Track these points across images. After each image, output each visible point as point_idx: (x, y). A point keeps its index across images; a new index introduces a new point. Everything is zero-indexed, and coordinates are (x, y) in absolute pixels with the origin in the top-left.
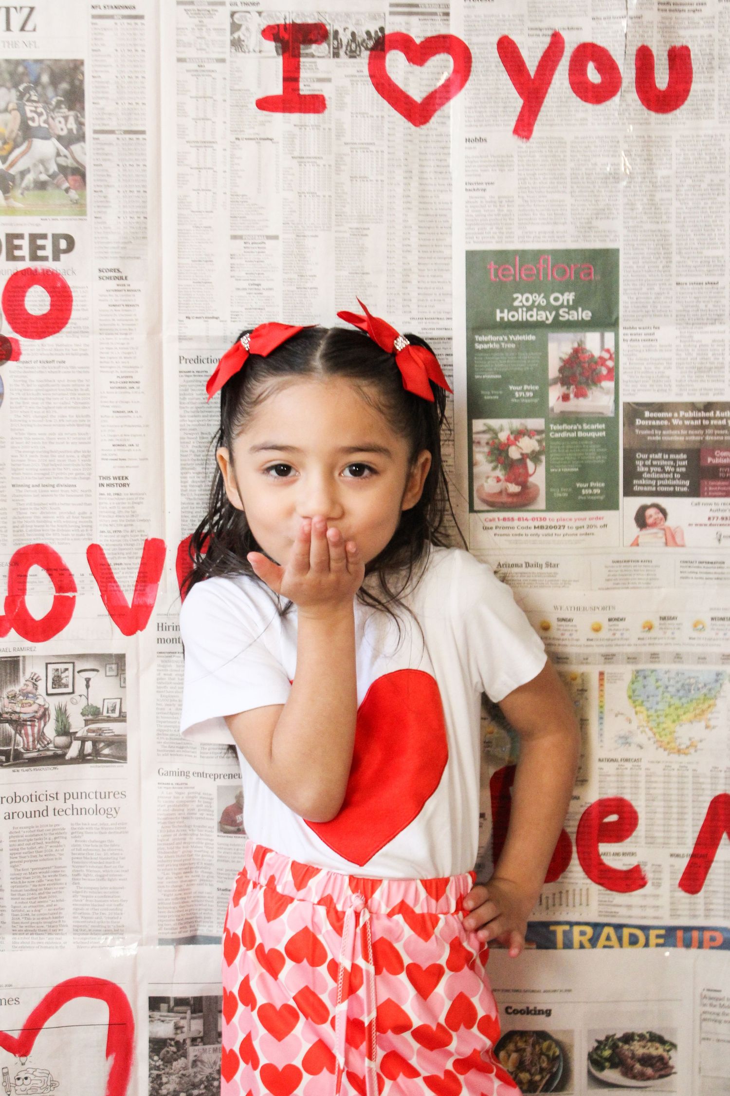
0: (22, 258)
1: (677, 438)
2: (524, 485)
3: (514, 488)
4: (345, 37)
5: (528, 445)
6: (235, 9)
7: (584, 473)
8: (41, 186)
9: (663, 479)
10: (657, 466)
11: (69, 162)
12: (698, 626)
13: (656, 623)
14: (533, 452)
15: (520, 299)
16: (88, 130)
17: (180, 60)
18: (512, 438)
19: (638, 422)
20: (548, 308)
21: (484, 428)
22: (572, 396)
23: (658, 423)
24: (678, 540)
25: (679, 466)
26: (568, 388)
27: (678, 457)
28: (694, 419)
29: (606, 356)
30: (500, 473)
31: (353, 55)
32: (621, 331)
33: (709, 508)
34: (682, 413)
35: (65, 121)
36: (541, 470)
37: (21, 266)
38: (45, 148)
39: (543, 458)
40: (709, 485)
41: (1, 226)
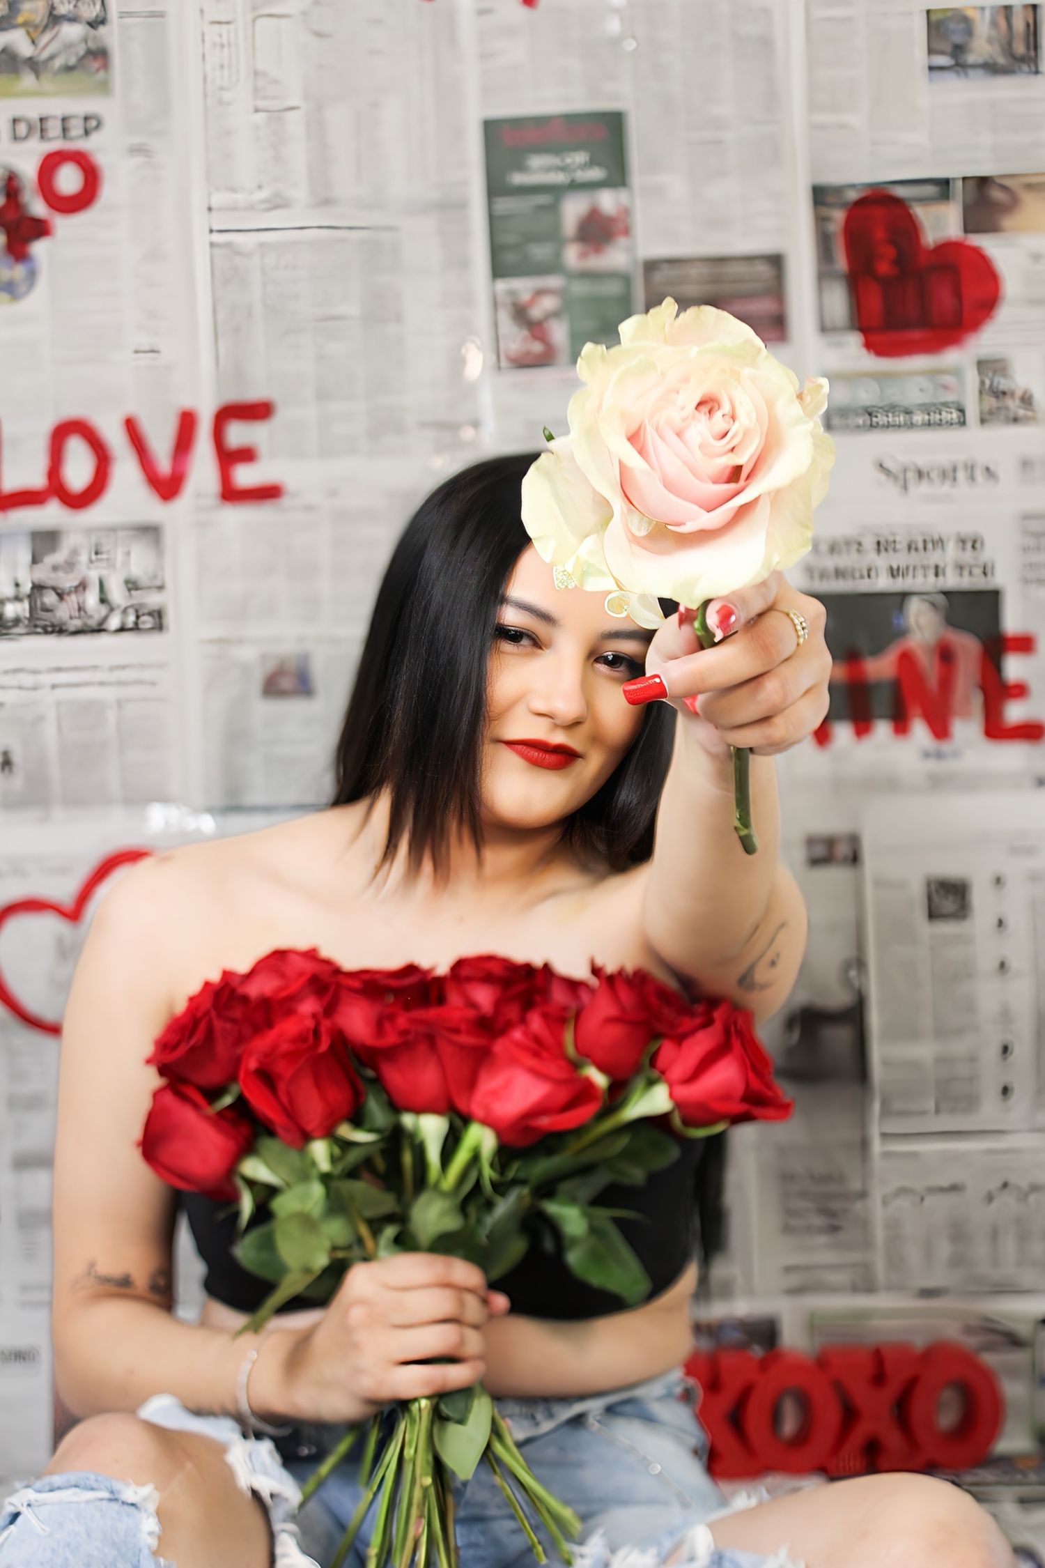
0: (54, 139)
1: (695, 291)
2: (546, 344)
5: (548, 303)
7: (606, 330)
8: (69, 69)
11: (95, 45)
14: (554, 310)
16: (112, 13)
18: (533, 298)
19: (657, 277)
20: (563, 169)
22: (590, 253)
23: (676, 278)
26: (586, 245)
28: (709, 272)
29: (621, 213)
30: (523, 333)
32: (634, 188)
34: (696, 266)
36: (566, 324)
37: (53, 146)
38: (71, 32)
39: (564, 316)
41: (31, 109)
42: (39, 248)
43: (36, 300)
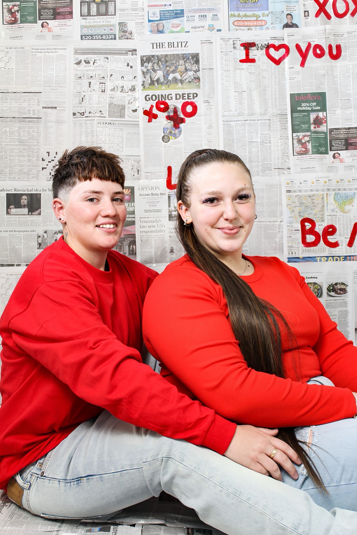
0: (186, 99)
1: (342, 136)
2: (306, 149)
3: (304, 149)
4: (260, 45)
5: (307, 139)
6: (234, 40)
7: (320, 145)
9: (339, 146)
10: (337, 143)
11: (196, 76)
12: (349, 182)
13: (339, 181)
14: (308, 140)
15: (303, 105)
16: (200, 69)
17: (221, 52)
18: (303, 137)
19: (332, 133)
20: (310, 106)
21: (296, 135)
22: (316, 127)
23: (337, 133)
24: (343, 161)
25: (343, 143)
26: (316, 125)
27: (342, 141)
28: (346, 131)
29: (324, 117)
30: (300, 146)
31: (262, 49)
32: (327, 112)
33: (350, 153)
34: (343, 130)
35: (195, 67)
36: (310, 144)
37: (185, 101)
38: (191, 73)
39: (310, 142)
40: (350, 147)
41: (181, 92)
42: (182, 125)
43: (181, 138)
